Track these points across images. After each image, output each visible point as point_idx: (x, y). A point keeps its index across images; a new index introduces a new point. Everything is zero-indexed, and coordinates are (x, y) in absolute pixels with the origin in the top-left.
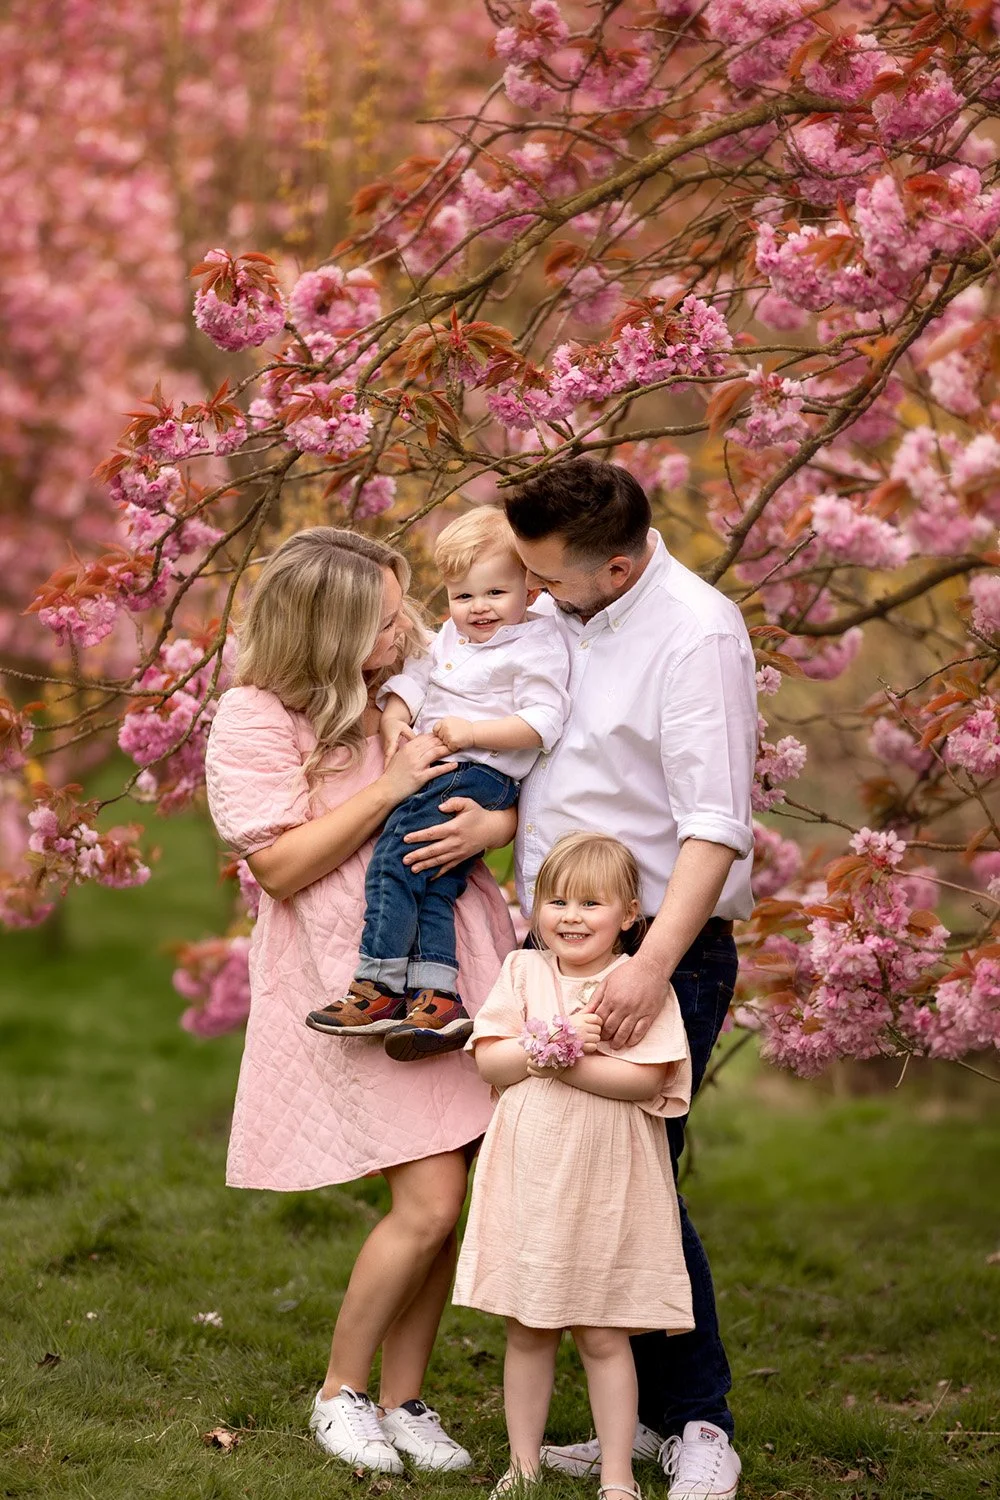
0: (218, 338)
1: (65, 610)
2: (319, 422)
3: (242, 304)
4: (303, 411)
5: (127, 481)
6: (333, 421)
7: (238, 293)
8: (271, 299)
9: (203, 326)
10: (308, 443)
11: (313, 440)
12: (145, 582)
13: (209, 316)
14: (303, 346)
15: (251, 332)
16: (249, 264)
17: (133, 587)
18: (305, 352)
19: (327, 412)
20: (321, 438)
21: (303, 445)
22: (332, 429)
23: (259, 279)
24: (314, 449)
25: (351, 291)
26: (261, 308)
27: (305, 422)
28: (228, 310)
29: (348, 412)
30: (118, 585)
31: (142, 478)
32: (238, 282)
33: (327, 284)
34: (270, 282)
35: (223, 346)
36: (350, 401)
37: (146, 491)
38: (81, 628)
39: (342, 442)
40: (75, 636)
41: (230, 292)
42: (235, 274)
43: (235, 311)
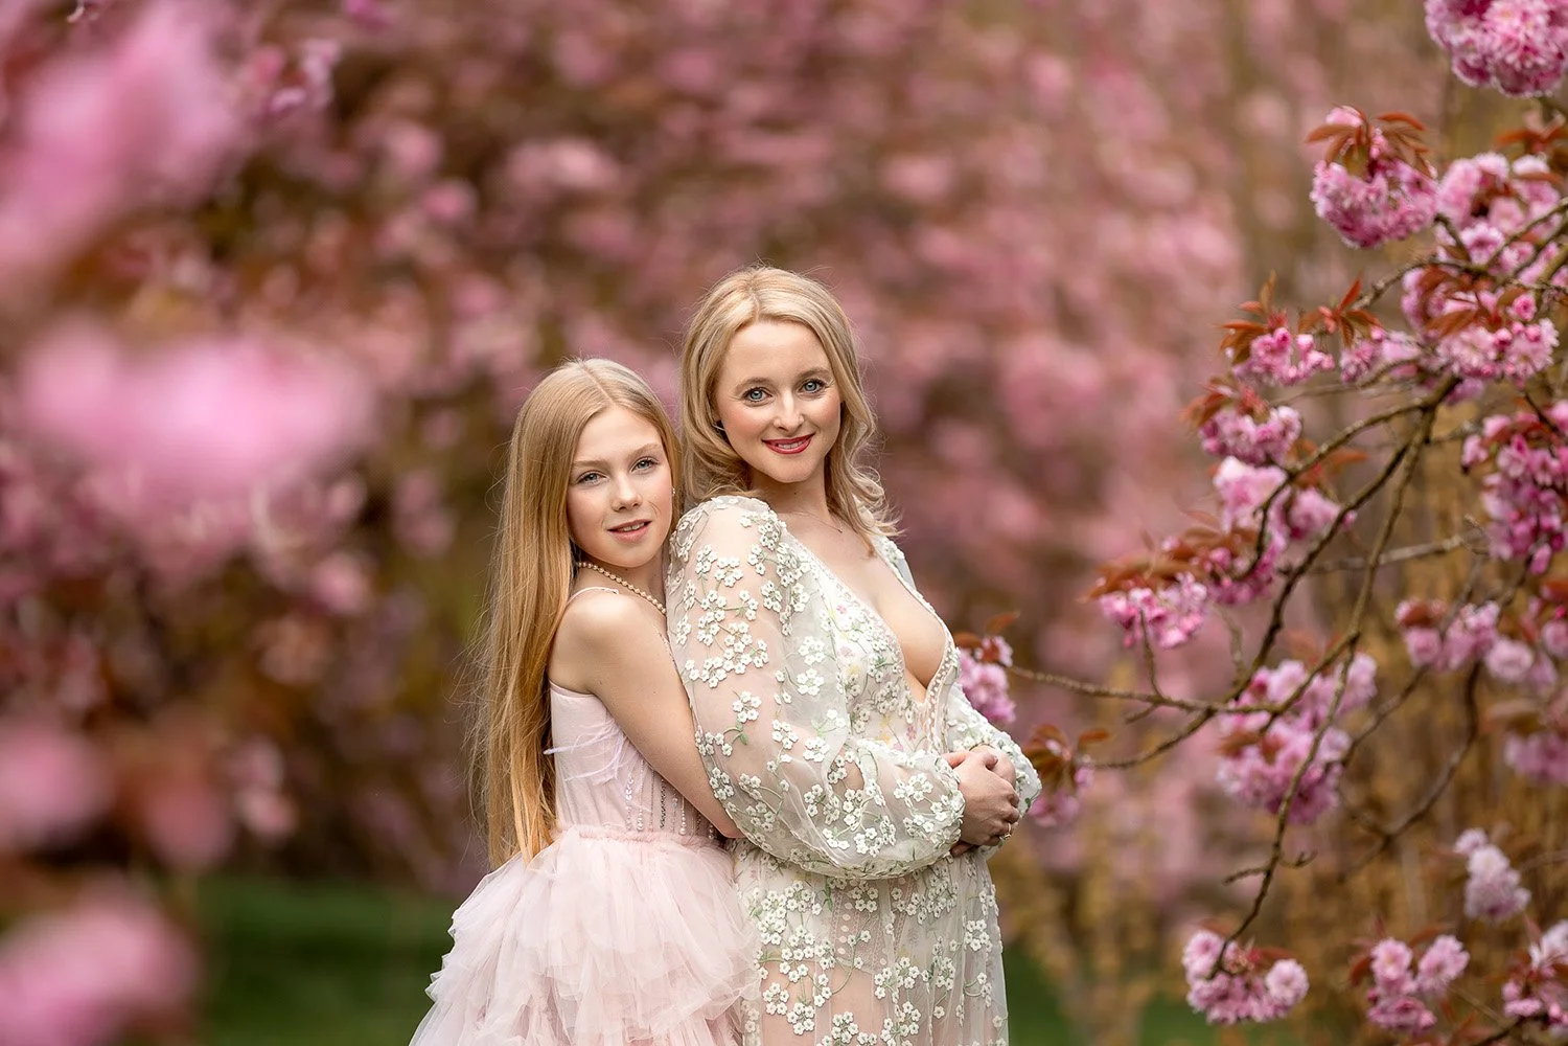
0: (1345, 228)
1: (1138, 595)
2: (1485, 337)
3: (1380, 182)
4: (1461, 321)
5: (1227, 428)
6: (1503, 334)
7: (1373, 168)
8: (1417, 174)
9: (1328, 214)
10: (1469, 365)
11: (1475, 361)
12: (1242, 564)
13: (1335, 198)
14: (1460, 246)
15: (1391, 219)
16: (1388, 126)
17: (1229, 571)
18: (1460, 250)
19: (1495, 323)
20: (1486, 360)
21: (1462, 369)
22: (1503, 346)
23: (1402, 147)
24: (1477, 373)
25: (1518, 186)
26: (1405, 188)
27: (1465, 336)
28: (1361, 191)
29: (1525, 323)
30: (1208, 567)
31: (1247, 424)
32: (1375, 152)
33: (1487, 177)
34: (1417, 152)
35: (1353, 239)
36: (1526, 307)
37: (1254, 440)
38: (1159, 619)
39: (1513, 365)
40: (1150, 630)
41: (1364, 163)
42: (1370, 142)
43: (1370, 191)
